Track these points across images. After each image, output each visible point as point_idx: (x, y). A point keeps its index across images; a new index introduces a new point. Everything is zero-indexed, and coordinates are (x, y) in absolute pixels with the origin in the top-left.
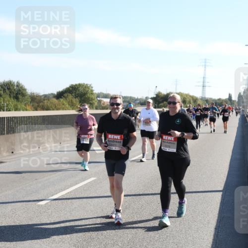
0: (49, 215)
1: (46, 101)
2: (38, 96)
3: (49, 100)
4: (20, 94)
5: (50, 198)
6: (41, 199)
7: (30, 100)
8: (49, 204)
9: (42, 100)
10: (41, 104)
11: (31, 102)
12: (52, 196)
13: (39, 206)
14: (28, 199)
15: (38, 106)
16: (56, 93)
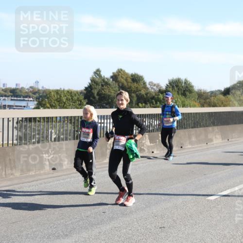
0: (219, 211)
1: (213, 98)
2: (205, 93)
3: (215, 97)
4: (187, 91)
5: (219, 194)
6: (210, 194)
7: (197, 97)
8: (219, 199)
9: (209, 97)
10: (208, 100)
11: (198, 99)
12: (222, 192)
13: (208, 200)
14: (197, 193)
15: (204, 103)
16: (223, 90)
